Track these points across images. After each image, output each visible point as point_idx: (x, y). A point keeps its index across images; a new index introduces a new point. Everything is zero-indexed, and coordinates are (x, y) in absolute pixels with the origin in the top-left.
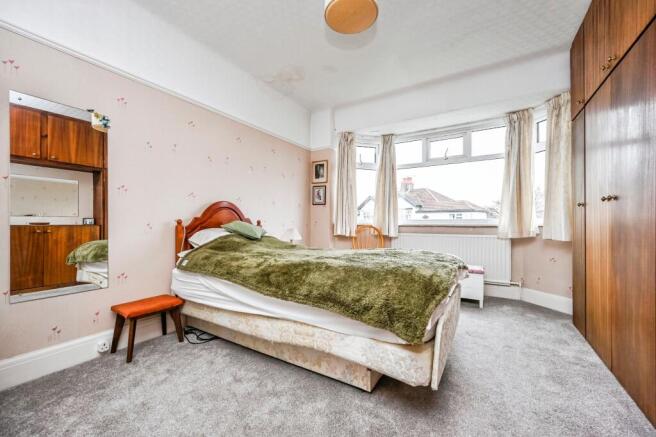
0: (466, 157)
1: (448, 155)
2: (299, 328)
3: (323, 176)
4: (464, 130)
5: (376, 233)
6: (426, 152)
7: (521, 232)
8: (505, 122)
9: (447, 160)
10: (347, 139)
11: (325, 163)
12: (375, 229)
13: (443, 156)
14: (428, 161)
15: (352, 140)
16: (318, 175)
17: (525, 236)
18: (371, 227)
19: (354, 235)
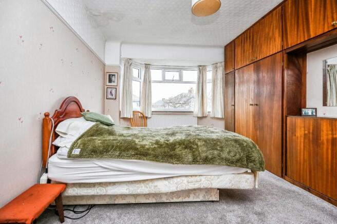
0: (180, 81)
1: (174, 79)
2: (190, 179)
3: (114, 82)
4: (180, 69)
5: (142, 115)
6: (164, 76)
7: (203, 114)
8: (197, 69)
9: (173, 81)
10: (129, 63)
11: (116, 74)
12: (141, 113)
13: (172, 79)
14: (164, 81)
15: (131, 64)
16: (110, 81)
17: (204, 115)
18: (138, 112)
19: (132, 117)
